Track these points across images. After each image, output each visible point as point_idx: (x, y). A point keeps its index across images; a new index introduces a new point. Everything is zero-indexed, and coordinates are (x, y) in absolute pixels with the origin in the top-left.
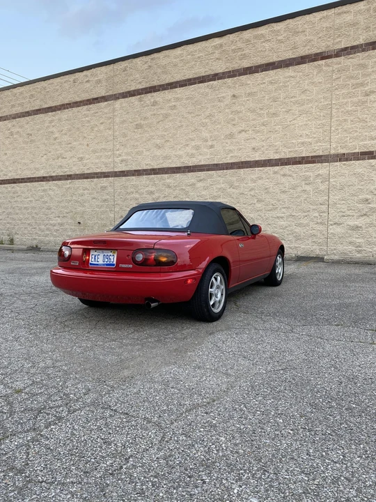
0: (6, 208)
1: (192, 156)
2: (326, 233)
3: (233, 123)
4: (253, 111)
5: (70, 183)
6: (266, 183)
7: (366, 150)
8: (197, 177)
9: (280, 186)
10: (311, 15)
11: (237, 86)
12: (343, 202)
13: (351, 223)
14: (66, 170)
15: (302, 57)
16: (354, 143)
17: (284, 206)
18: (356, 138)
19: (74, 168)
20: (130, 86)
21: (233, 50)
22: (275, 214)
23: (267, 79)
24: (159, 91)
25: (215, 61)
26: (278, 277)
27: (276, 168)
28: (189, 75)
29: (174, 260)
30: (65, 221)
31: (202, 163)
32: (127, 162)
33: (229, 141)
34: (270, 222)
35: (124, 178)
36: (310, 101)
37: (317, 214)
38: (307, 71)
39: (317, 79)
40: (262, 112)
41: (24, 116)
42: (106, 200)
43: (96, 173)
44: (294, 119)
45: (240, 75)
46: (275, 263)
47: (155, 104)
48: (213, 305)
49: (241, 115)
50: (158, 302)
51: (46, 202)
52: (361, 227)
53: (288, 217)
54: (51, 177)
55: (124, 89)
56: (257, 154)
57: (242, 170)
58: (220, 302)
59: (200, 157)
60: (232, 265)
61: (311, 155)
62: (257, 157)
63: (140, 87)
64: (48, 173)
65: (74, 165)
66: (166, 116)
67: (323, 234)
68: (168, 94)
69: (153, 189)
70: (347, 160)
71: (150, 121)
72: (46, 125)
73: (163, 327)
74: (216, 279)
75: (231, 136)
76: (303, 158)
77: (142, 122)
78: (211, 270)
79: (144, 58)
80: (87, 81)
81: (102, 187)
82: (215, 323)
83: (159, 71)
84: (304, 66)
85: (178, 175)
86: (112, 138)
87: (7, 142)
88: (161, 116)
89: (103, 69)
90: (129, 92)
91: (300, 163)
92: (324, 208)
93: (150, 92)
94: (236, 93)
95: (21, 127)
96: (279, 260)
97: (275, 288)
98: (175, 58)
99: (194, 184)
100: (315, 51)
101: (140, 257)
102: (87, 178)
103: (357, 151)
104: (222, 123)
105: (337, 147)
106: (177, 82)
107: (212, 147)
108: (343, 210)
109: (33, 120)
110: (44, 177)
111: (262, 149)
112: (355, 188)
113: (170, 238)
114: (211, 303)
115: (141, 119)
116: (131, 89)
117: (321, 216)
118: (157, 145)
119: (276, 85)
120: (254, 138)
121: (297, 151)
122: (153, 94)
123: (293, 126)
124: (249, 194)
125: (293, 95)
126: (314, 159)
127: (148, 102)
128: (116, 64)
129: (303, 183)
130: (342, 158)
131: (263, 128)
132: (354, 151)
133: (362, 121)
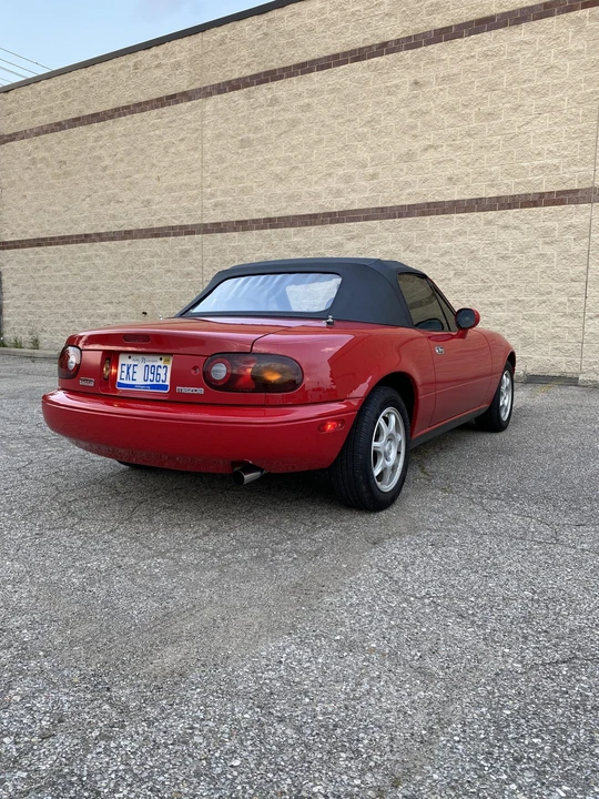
0: (27, 289)
1: (339, 193)
2: (580, 333)
3: (414, 132)
4: (450, 110)
5: (129, 245)
6: (471, 242)
8: (346, 231)
9: (498, 246)
11: (422, 63)
14: (122, 222)
15: (545, 4)
17: (504, 284)
19: (136, 219)
20: (231, 71)
22: (487, 297)
23: (478, 49)
24: (281, 78)
25: (382, 19)
26: (502, 415)
27: (491, 215)
28: (337, 47)
29: (297, 378)
30: (121, 309)
31: (356, 207)
32: (224, 208)
33: (405, 166)
35: (219, 235)
36: (560, 87)
37: (564, 299)
38: (554, 31)
39: (573, 46)
40: (467, 111)
41: (53, 131)
42: (188, 274)
43: (173, 228)
44: (527, 123)
45: (429, 42)
46: (499, 388)
47: (274, 101)
48: (380, 477)
49: (428, 118)
50: (262, 470)
51: (90, 278)
53: (510, 303)
54: (99, 235)
55: (220, 78)
56: (456, 190)
57: (428, 218)
58: (394, 468)
59: (352, 196)
60: (420, 390)
61: (556, 189)
62: (456, 194)
63: (248, 72)
64: (92, 228)
65: (135, 214)
66: (294, 123)
67: (575, 336)
68: (297, 84)
69: (269, 254)
71: (265, 133)
72: (89, 145)
73: (272, 522)
74: (387, 421)
75: (409, 156)
76: (542, 195)
77: (251, 136)
78: (377, 401)
79: (255, 20)
80: (157, 66)
81: (182, 251)
82: (383, 514)
83: (283, 41)
84: (549, 20)
85: (313, 229)
86: (198, 165)
87: (26, 177)
88: (285, 124)
89: (185, 42)
90: (229, 82)
91: (535, 204)
92: (578, 287)
93: (267, 81)
94: (420, 76)
95: (49, 149)
96: (507, 381)
97: (498, 436)
98: (311, 17)
99: (341, 244)
101: (220, 371)
102: (157, 236)
104: (394, 133)
106: (313, 62)
107: (374, 176)
109: (67, 136)
110: (86, 236)
111: (466, 179)
113: (287, 330)
114: (377, 472)
115: (250, 131)
116: (233, 78)
117: (573, 301)
118: (277, 175)
119: (496, 59)
120: (452, 160)
121: (530, 182)
122: (270, 85)
123: (524, 136)
124: (439, 262)
125: (526, 77)
126: (562, 196)
127: (261, 99)
128: (207, 32)
129: (541, 241)
131: (469, 140)
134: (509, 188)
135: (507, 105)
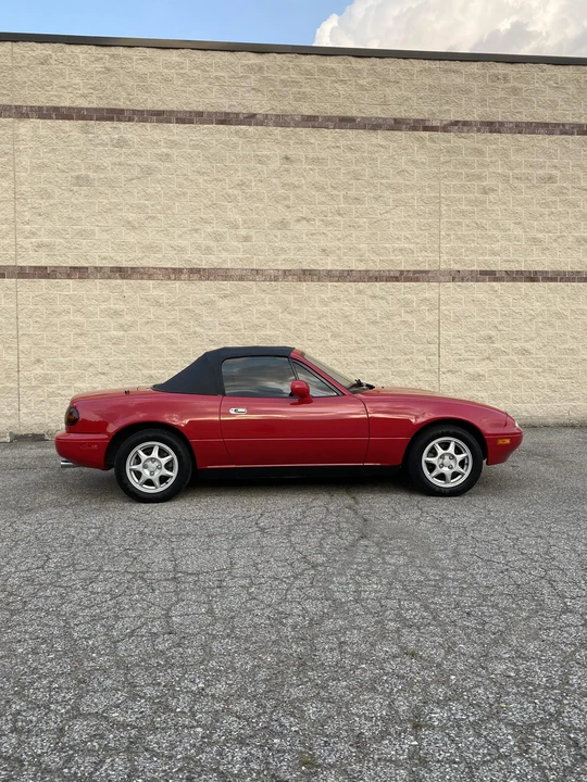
1: (208, 250)
3: (286, 202)
4: (321, 189)
6: (345, 308)
7: (486, 268)
8: (218, 289)
9: (368, 313)
10: (406, 61)
11: (292, 142)
12: (460, 340)
13: (471, 370)
15: (395, 120)
16: (471, 258)
17: (375, 345)
18: (474, 251)
20: (59, 96)
21: (282, 81)
22: (360, 356)
23: (342, 142)
24: (130, 120)
25: (249, 91)
27: (362, 285)
28: (197, 104)
31: (229, 266)
32: (52, 249)
33: (278, 233)
35: (44, 282)
36: (411, 188)
37: (423, 358)
38: (404, 142)
39: (420, 157)
40: (336, 192)
44: (387, 212)
45: (297, 125)
47: (121, 143)
49: (299, 191)
52: (483, 376)
53: (381, 361)
55: (42, 100)
56: (329, 260)
59: (224, 255)
61: (412, 269)
62: (329, 264)
63: (84, 104)
66: (148, 171)
68: (152, 131)
69: (120, 306)
70: (462, 280)
71: (111, 175)
75: (283, 224)
76: (402, 272)
77: (91, 175)
79: (93, 50)
84: (399, 133)
85: (178, 284)
88: (137, 169)
90: (56, 109)
91: (397, 279)
92: (434, 348)
93: (111, 119)
94: (289, 153)
98: (167, 68)
99: (213, 302)
100: (414, 115)
103: (475, 268)
104: (266, 200)
105: (449, 260)
106: (172, 112)
107: (247, 239)
108: (460, 352)
111: (338, 252)
115: (88, 168)
116: (62, 105)
117: (430, 360)
118: (129, 223)
119: (358, 155)
120: (324, 234)
121: (391, 260)
122: (116, 124)
123: (386, 222)
124: (317, 324)
125: (384, 174)
126: (417, 275)
127: (104, 137)
128: (21, 44)
129: (403, 310)
130: (457, 276)
131: (339, 218)
132: (472, 268)
133: (480, 227)
134: (375, 264)
135: (371, 195)
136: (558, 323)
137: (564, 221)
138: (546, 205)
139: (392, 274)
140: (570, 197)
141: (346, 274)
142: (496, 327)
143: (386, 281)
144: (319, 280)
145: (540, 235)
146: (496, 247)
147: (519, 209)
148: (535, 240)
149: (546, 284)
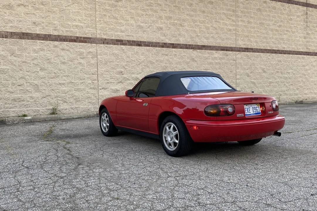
2: (97, 95)
6: (47, 55)
7: (119, 39)
9: (60, 58)
12: (108, 73)
13: (113, 88)
16: (111, 33)
17: (64, 75)
18: (112, 29)
22: (57, 81)
27: (56, 43)
33: (7, 11)
34: (53, 88)
37: (90, 82)
44: (69, 6)
52: (119, 90)
53: (68, 83)
57: (23, 40)
61: (83, 36)
62: (38, 30)
70: (108, 43)
76: (77, 37)
92: (95, 77)
103: (113, 38)
105: (101, 33)
108: (108, 79)
111: (42, 24)
112: (114, 63)
117: (93, 83)
120: (34, 14)
121: (72, 31)
123: (68, 11)
124: (32, 63)
126: (85, 39)
129: (79, 57)
130: (105, 41)
131: (42, 6)
132: (111, 38)
133: (115, 18)
134: (63, 32)
136: (151, 66)
137: (152, 19)
138: (144, 10)
139: (72, 38)
140: (154, 8)
141: (47, 37)
142: (124, 67)
143: (69, 42)
144: (32, 39)
145: (142, 24)
146: (123, 28)
147: (133, 11)
148: (140, 27)
149: (145, 48)
